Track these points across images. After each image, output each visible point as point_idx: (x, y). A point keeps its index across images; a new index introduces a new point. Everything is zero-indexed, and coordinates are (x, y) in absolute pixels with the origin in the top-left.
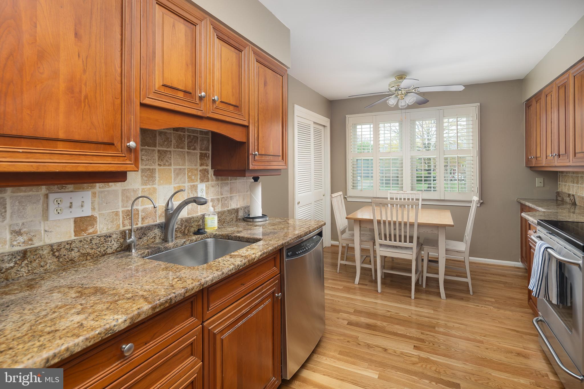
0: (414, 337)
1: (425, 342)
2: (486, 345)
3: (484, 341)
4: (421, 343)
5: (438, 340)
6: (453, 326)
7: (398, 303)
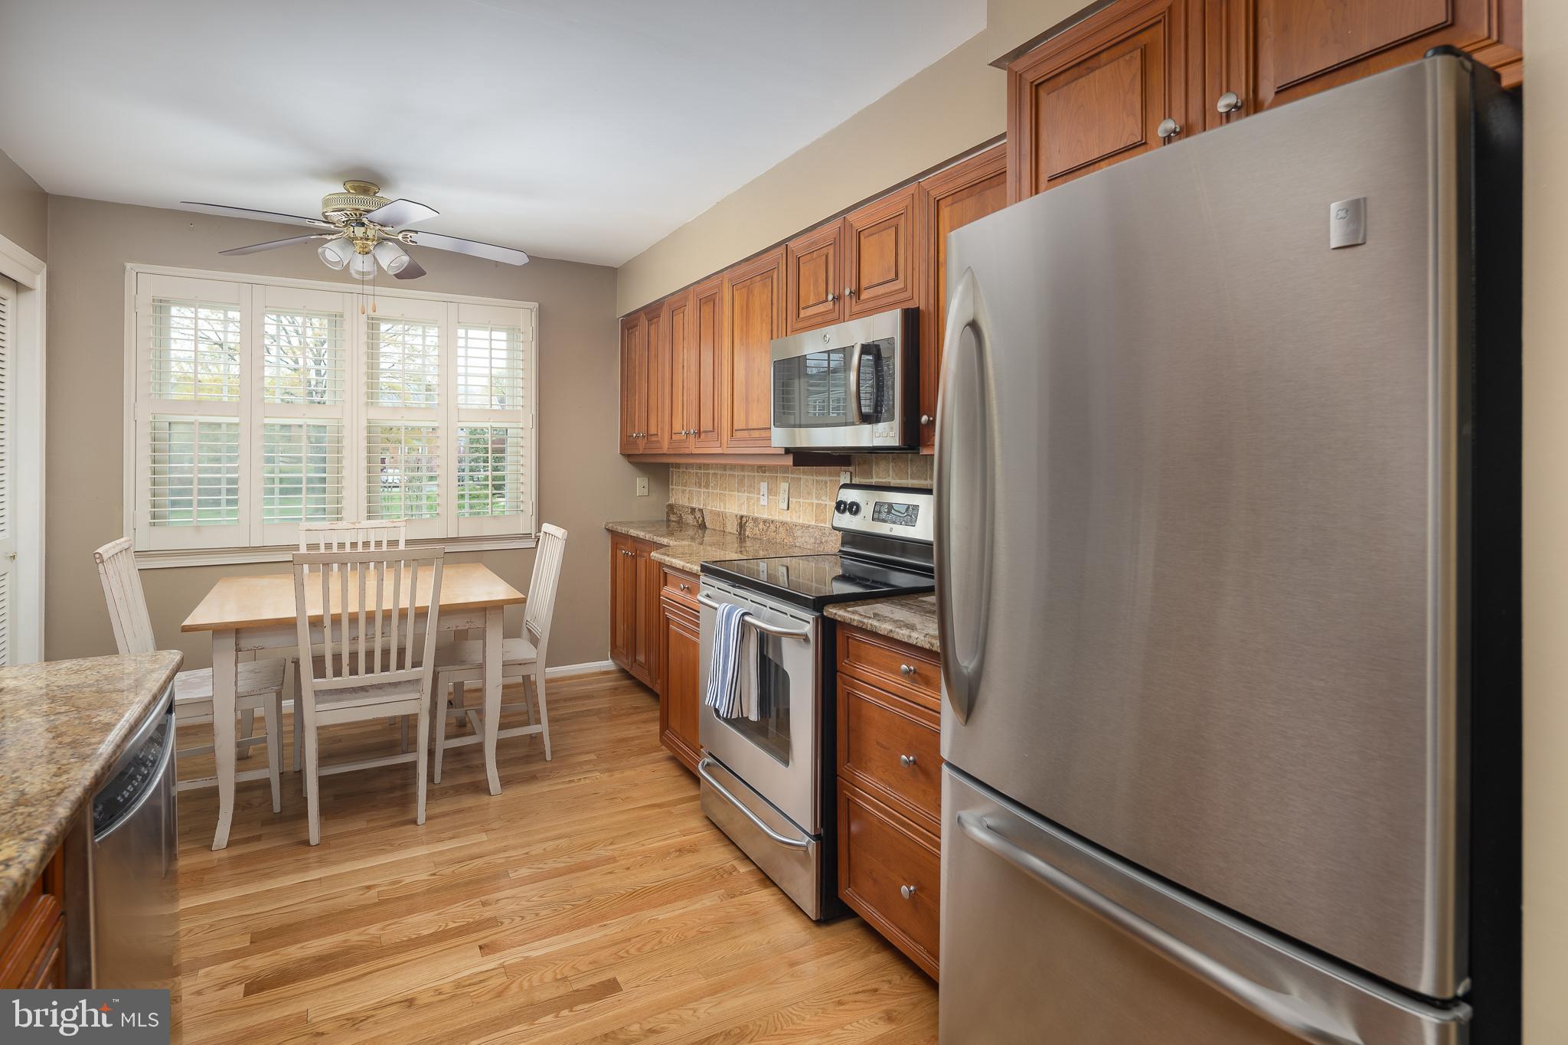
0: (468, 924)
1: (502, 923)
2: (623, 862)
3: (616, 854)
4: (495, 930)
5: (528, 901)
6: (544, 849)
7: (383, 851)
